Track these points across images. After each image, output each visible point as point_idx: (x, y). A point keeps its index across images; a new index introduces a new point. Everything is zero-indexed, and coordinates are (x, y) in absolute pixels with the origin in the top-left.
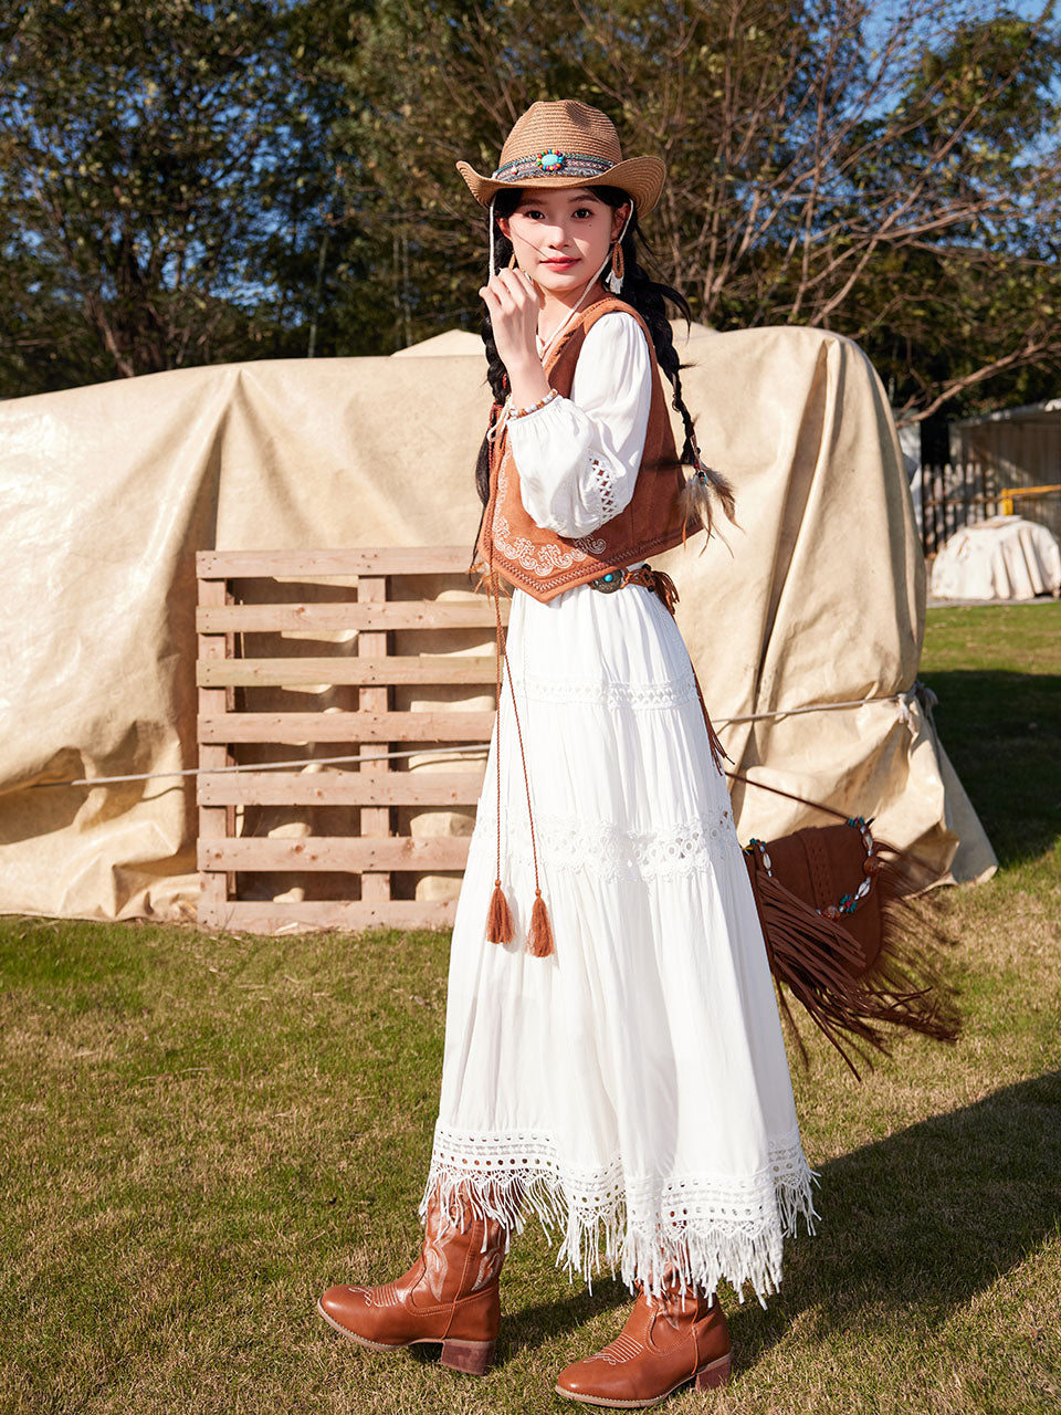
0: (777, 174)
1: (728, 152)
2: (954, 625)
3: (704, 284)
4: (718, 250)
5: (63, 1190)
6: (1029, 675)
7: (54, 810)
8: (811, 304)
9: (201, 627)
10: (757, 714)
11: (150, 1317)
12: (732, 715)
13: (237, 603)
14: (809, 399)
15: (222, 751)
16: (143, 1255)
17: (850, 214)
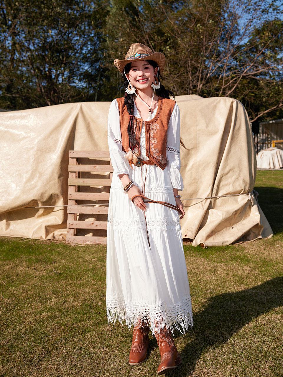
0: (217, 58)
1: (205, 51)
2: (260, 175)
3: (197, 85)
4: (201, 77)
5: (33, 307)
6: (279, 189)
7: (30, 213)
8: (225, 92)
9: (69, 170)
10: (212, 197)
11: (56, 341)
12: (206, 197)
13: (79, 164)
14: (228, 116)
15: (74, 201)
16: (53, 325)
17: (236, 69)
